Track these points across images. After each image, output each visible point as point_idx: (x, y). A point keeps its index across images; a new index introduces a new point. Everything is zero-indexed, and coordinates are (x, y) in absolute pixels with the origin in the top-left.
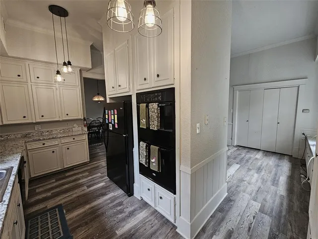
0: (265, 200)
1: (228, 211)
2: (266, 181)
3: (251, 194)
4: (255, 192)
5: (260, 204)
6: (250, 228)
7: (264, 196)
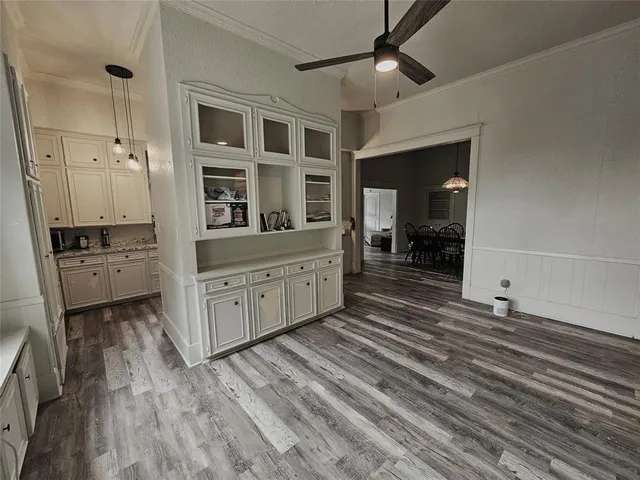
0: (132, 408)
1: (164, 357)
2: (159, 465)
3: (161, 396)
4: (160, 408)
5: (134, 394)
6: (128, 363)
7: (138, 413)
